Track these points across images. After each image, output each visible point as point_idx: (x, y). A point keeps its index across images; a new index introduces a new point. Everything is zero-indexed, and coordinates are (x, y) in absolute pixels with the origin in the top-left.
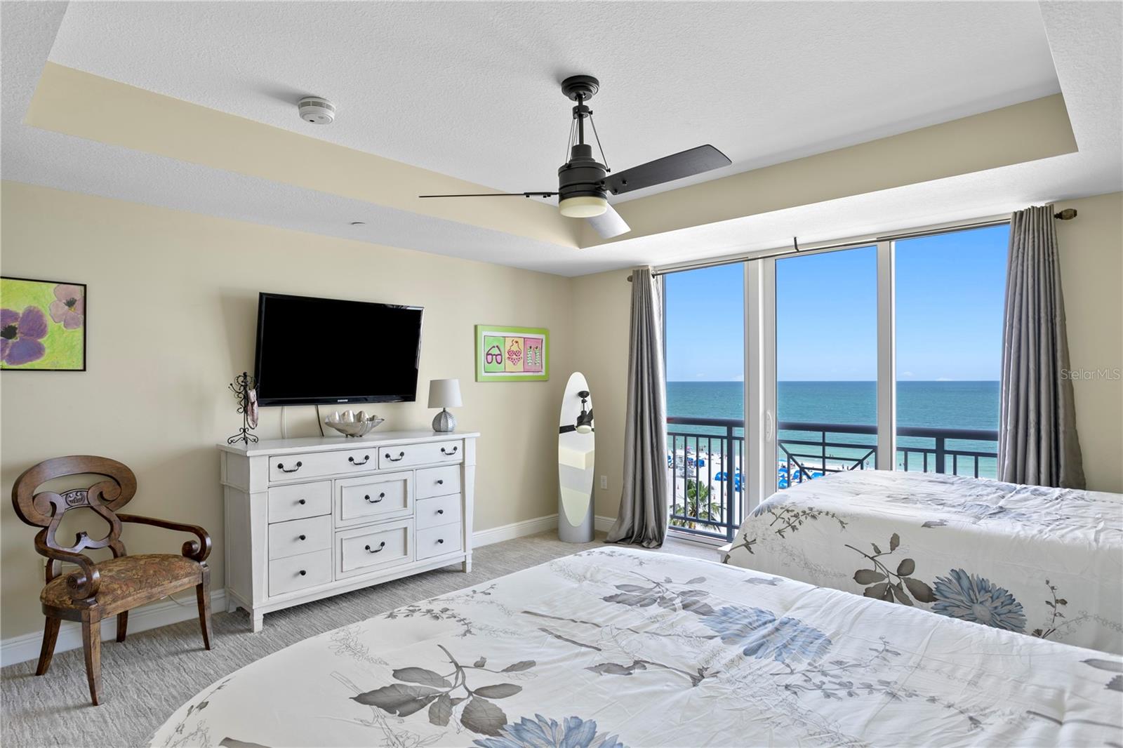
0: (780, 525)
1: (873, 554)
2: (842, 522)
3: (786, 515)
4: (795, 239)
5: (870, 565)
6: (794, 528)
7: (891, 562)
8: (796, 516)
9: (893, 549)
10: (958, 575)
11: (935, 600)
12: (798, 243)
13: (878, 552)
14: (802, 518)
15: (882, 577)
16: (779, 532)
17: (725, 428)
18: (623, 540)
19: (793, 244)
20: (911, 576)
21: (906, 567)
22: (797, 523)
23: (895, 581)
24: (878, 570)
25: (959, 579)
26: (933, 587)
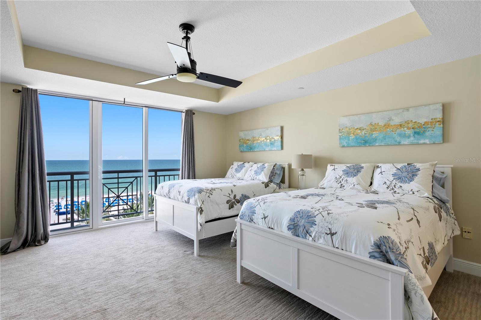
0: (208, 194)
1: (229, 196)
2: (221, 190)
3: (208, 191)
4: (124, 99)
5: (229, 199)
6: (212, 194)
7: (232, 196)
8: (210, 191)
9: (232, 193)
10: (242, 195)
11: (240, 202)
12: (125, 101)
13: (230, 195)
14: (212, 191)
15: (231, 200)
16: (208, 196)
17: (70, 176)
18: (19, 248)
19: (124, 101)
20: (236, 198)
21: (235, 196)
22: (212, 193)
23: (233, 200)
24: (231, 199)
25: (243, 196)
26: (239, 199)
